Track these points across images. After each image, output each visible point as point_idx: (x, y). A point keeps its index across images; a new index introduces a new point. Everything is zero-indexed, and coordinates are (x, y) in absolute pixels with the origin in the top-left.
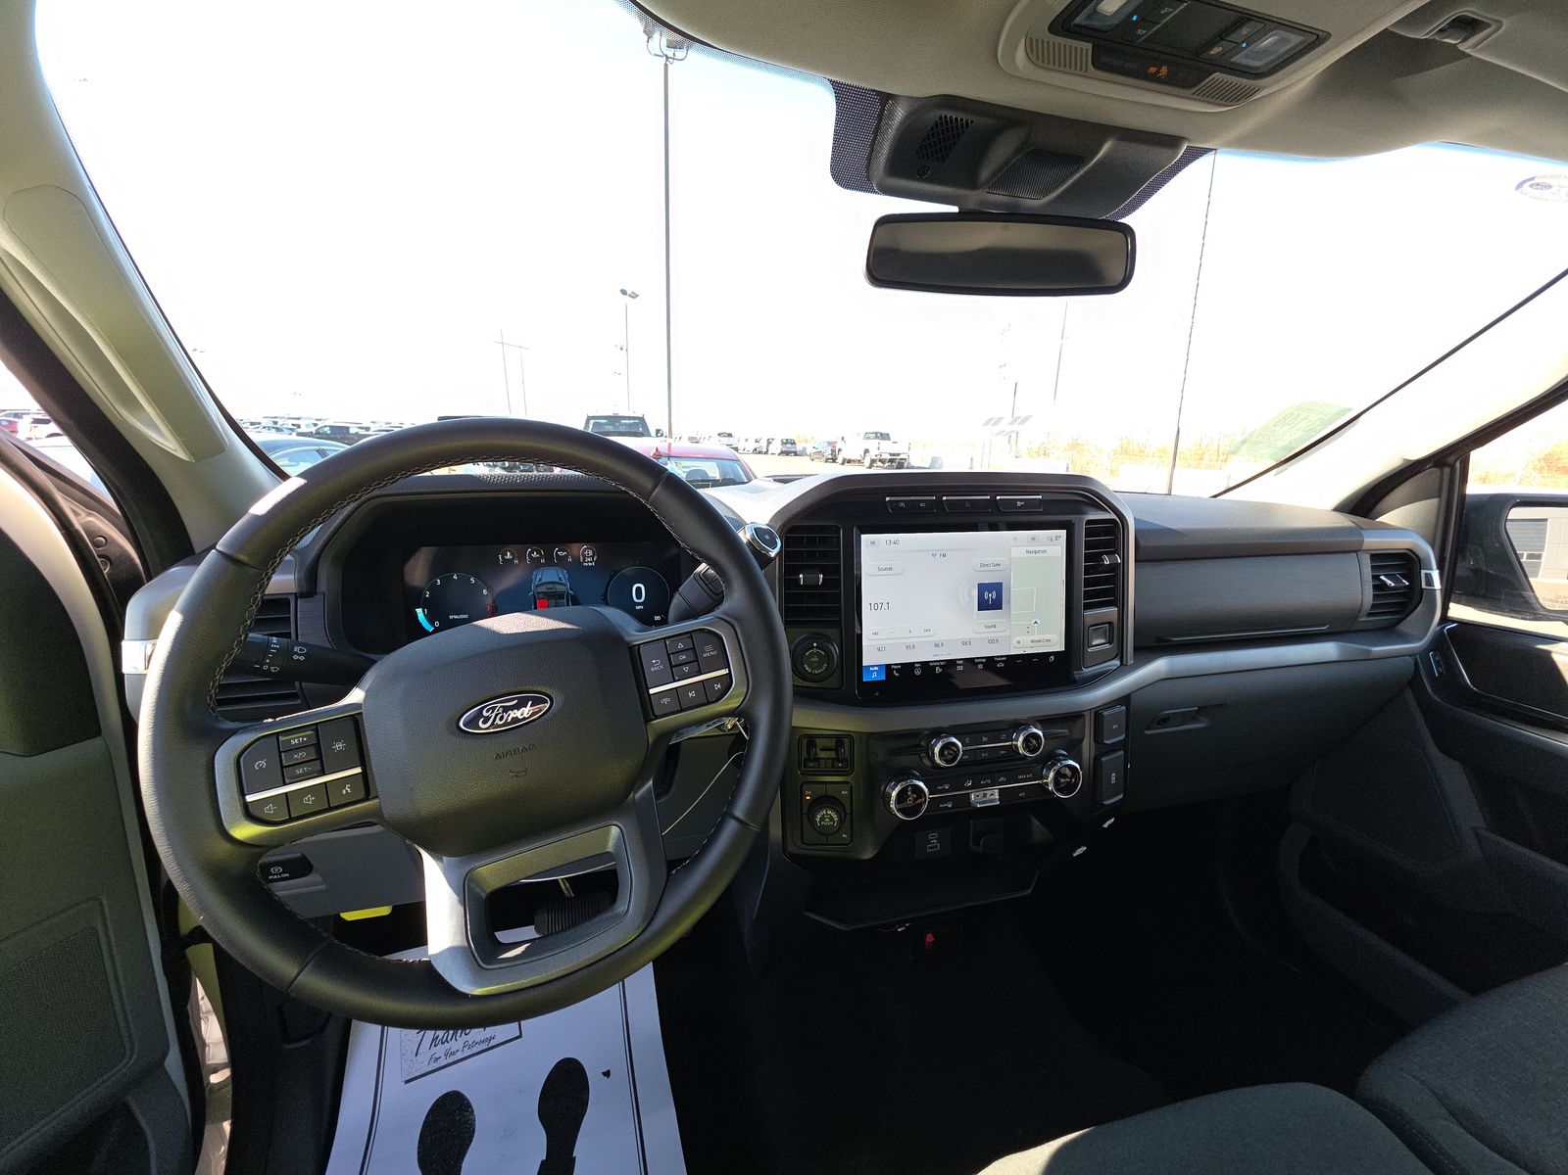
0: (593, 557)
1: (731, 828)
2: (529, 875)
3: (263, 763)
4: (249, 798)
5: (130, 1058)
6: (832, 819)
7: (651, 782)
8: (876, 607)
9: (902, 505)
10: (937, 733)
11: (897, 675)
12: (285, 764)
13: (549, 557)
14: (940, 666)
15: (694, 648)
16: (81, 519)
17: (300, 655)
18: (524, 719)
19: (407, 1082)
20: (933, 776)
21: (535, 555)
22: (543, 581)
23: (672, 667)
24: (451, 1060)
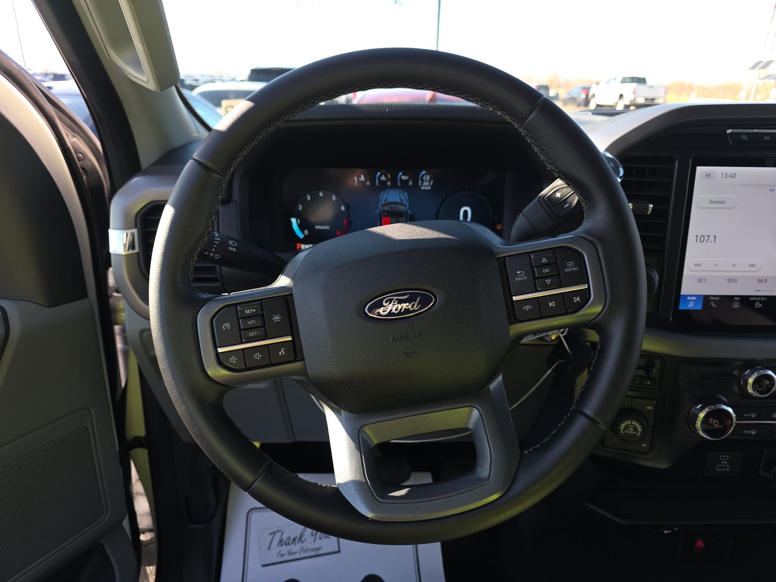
0: (430, 181)
1: (580, 423)
2: (401, 437)
3: (228, 325)
4: (220, 350)
5: (106, 515)
6: (635, 429)
7: (500, 377)
8: (701, 239)
9: (744, 137)
10: (752, 365)
11: (714, 306)
12: (242, 328)
13: (394, 179)
14: (761, 302)
15: (556, 263)
16: (71, 140)
17: (233, 247)
18: (414, 311)
19: (264, 566)
20: (742, 403)
21: (383, 178)
22: (389, 201)
23: (535, 278)
24: (292, 557)
